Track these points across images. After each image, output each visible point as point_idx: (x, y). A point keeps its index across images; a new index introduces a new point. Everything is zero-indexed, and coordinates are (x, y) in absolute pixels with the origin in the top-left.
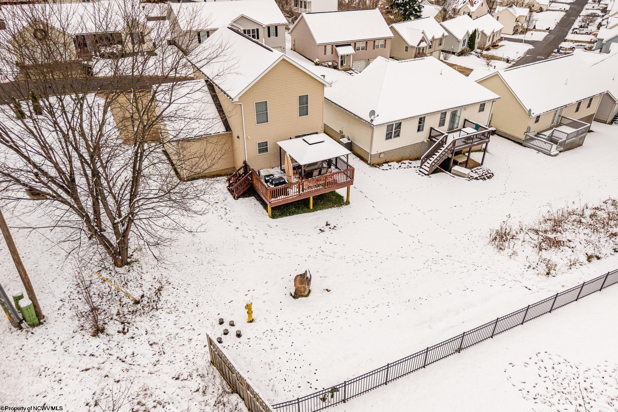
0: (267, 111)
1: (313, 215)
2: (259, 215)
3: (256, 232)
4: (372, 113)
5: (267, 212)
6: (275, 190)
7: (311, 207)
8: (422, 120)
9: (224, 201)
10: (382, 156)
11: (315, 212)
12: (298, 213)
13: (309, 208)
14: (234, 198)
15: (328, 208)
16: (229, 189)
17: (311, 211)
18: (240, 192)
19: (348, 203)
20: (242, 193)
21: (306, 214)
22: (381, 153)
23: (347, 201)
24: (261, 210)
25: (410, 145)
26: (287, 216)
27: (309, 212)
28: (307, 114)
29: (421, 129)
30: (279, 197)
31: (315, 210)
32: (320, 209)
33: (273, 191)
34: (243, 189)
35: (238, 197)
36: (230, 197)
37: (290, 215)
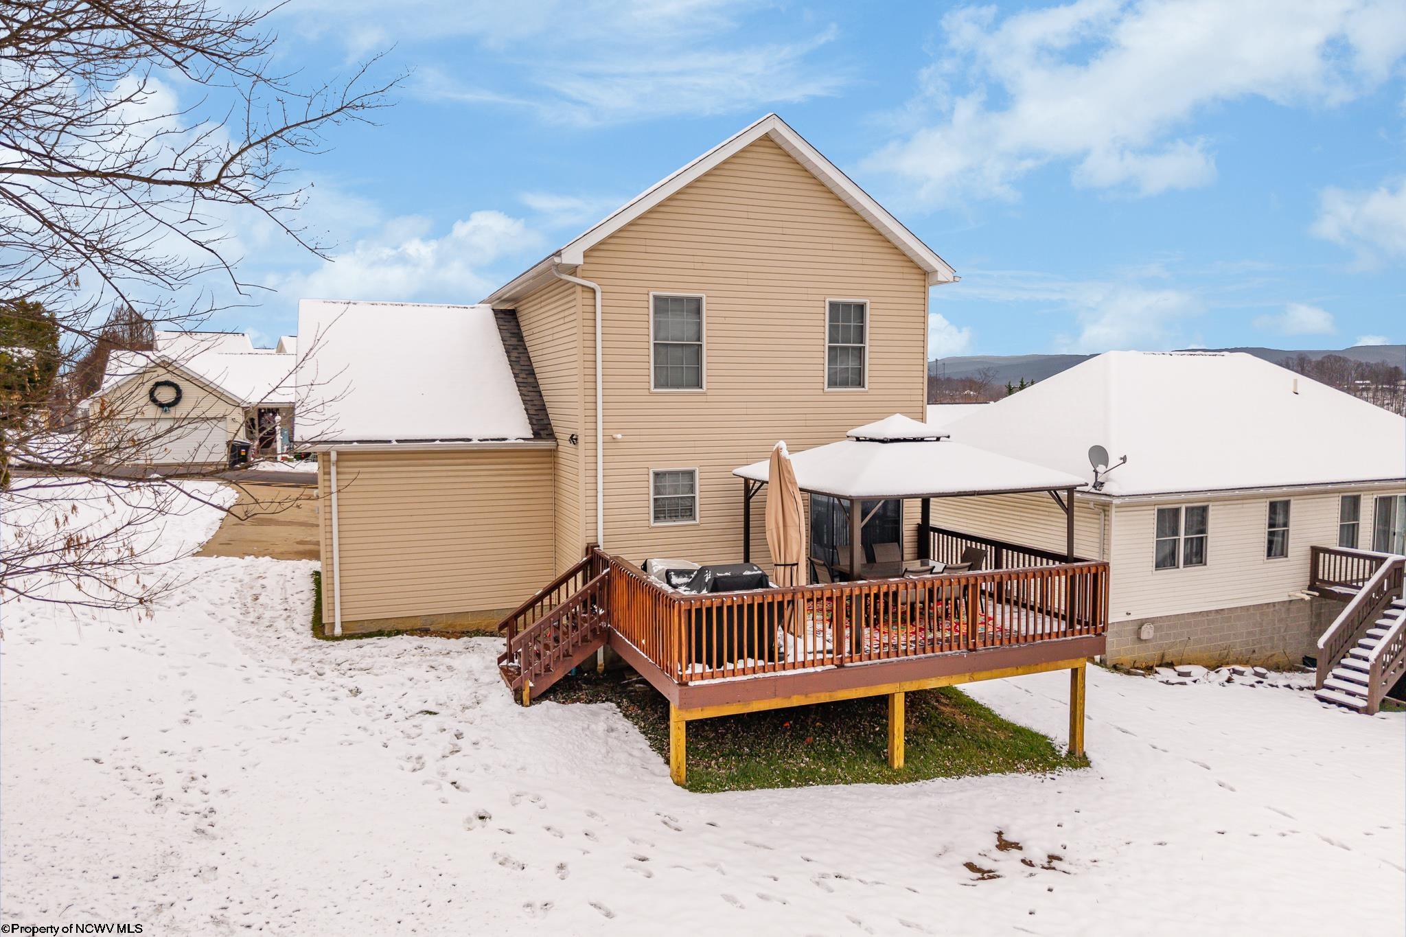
0: (699, 339)
1: (914, 795)
2: (622, 770)
3: (587, 843)
4: (1099, 455)
5: (668, 762)
6: (709, 610)
7: (899, 762)
8: (1278, 511)
9: (465, 708)
10: (1147, 632)
11: (921, 782)
12: (829, 780)
13: (887, 761)
14: (518, 699)
15: (986, 773)
16: (505, 671)
17: (894, 778)
18: (547, 669)
19: (1077, 759)
20: (557, 676)
21: (872, 787)
22: (1141, 623)
23: (1071, 752)
24: (636, 753)
25: (1247, 608)
26: (771, 786)
27: (890, 780)
28: (860, 383)
29: (1277, 548)
30: (730, 666)
31: (913, 774)
32: (947, 773)
33: (699, 611)
34: (567, 655)
35: (536, 699)
36: (502, 694)
37: (787, 784)
